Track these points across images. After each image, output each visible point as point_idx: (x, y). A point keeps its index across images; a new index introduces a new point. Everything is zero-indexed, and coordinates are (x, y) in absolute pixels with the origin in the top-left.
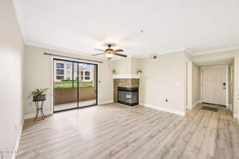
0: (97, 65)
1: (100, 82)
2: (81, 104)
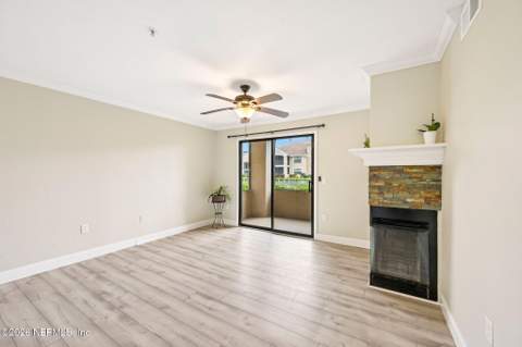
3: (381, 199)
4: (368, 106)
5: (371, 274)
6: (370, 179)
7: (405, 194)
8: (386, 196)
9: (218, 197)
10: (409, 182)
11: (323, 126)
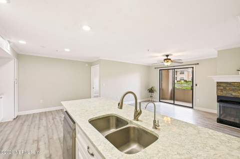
0: (193, 68)
1: (196, 85)
2: (176, 102)
3: (222, 93)
4: (216, 56)
5: (218, 119)
6: (217, 86)
7: (232, 92)
8: (224, 92)
9: (151, 91)
10: (233, 88)
11: (198, 64)
